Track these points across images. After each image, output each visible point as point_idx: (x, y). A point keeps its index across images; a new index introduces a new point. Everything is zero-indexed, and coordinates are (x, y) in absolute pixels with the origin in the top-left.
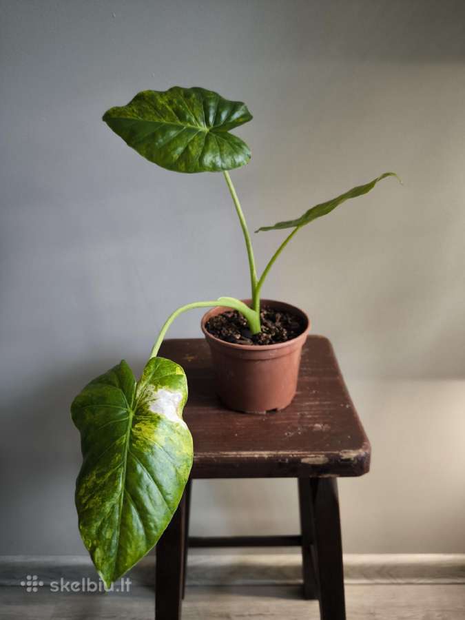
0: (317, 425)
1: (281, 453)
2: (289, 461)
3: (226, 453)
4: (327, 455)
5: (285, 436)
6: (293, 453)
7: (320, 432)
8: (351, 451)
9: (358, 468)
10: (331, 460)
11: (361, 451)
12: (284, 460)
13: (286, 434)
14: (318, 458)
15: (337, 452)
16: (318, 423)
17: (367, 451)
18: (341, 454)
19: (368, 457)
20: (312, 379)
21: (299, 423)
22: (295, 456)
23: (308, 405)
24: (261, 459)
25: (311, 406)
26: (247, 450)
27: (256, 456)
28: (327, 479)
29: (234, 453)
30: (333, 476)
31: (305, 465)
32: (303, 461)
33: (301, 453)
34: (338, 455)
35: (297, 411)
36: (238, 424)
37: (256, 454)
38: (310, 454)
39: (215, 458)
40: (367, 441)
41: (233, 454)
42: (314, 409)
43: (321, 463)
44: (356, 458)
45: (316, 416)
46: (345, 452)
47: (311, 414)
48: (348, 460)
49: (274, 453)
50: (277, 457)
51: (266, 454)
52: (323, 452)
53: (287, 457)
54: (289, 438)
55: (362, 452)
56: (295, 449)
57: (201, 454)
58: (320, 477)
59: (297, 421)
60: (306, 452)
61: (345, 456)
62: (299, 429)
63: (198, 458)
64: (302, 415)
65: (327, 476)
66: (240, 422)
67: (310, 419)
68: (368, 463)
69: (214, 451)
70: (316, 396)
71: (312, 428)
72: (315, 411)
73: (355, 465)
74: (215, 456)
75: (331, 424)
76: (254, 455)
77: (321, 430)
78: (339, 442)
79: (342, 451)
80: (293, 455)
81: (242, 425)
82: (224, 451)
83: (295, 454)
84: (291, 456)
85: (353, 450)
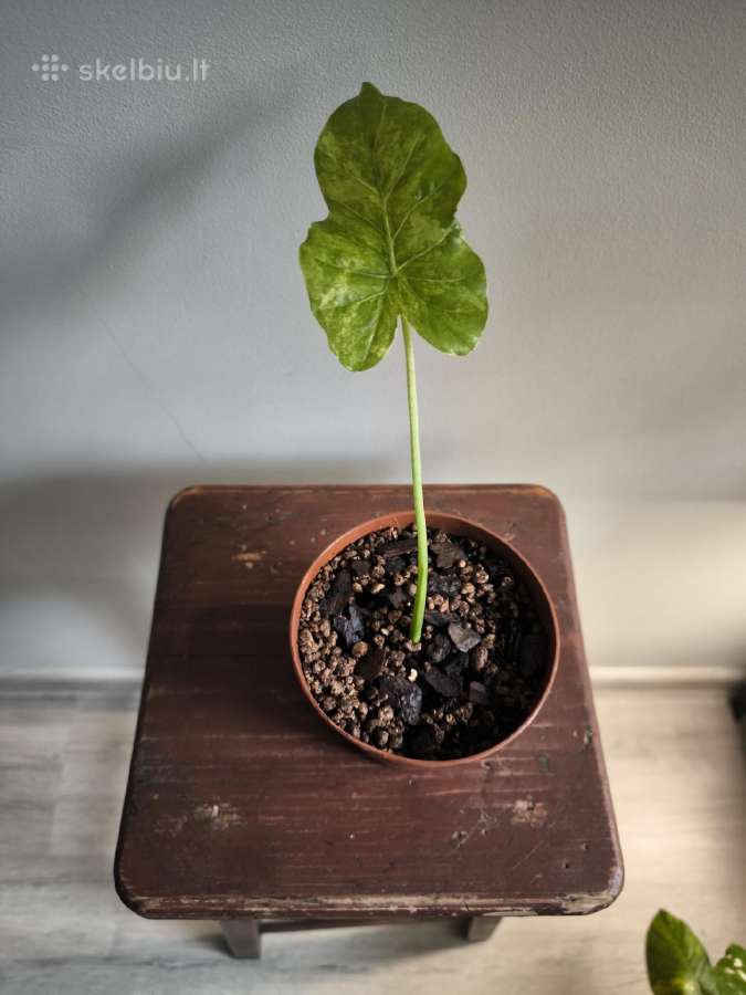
0: (519, 805)
1: (443, 900)
3: (331, 900)
4: (536, 908)
5: (453, 843)
6: (469, 902)
7: (527, 830)
8: (586, 896)
11: (604, 894)
13: (455, 835)
15: (556, 900)
16: (524, 797)
18: (564, 904)
21: (484, 794)
22: (470, 908)
26: (375, 892)
27: (392, 909)
29: (348, 901)
33: (484, 901)
34: (557, 907)
36: (354, 795)
37: (393, 903)
38: (502, 906)
41: (344, 903)
42: (517, 746)
45: (520, 773)
46: (573, 900)
47: (511, 765)
49: (429, 900)
50: (435, 911)
51: (412, 904)
52: (528, 900)
53: (454, 911)
54: (462, 847)
55: (606, 898)
57: (281, 902)
59: (479, 789)
60: (494, 901)
62: (483, 819)
64: (492, 768)
66: (358, 790)
67: (507, 781)
69: (308, 895)
71: (510, 813)
72: (517, 753)
74: (310, 907)
75: (551, 802)
76: (389, 904)
77: (528, 824)
78: (564, 866)
79: (568, 897)
80: (467, 906)
81: (363, 802)
82: (327, 892)
83: (472, 906)
84: (464, 909)
85: (590, 892)
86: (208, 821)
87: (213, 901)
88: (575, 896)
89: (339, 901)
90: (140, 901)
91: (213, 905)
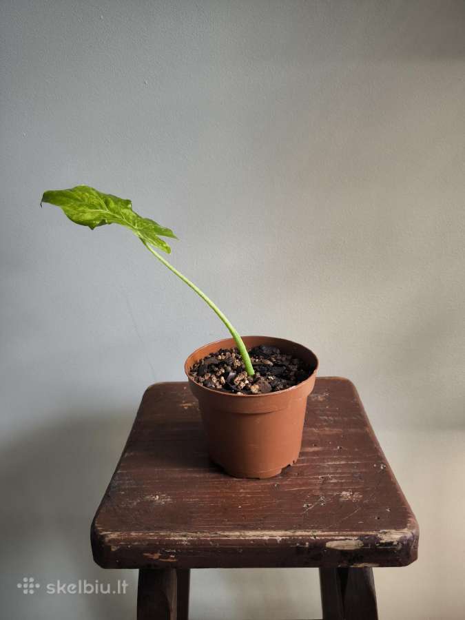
0: (344, 493)
1: (299, 533)
2: (310, 546)
3: (226, 533)
4: (361, 538)
5: (303, 509)
6: (315, 534)
7: (349, 503)
8: (394, 531)
9: (401, 555)
10: (366, 545)
11: (405, 530)
12: (305, 544)
13: (305, 506)
14: (347, 541)
15: (373, 533)
16: (347, 490)
17: (414, 531)
18: (379, 536)
19: (416, 538)
20: (336, 431)
21: (321, 489)
22: (317, 538)
23: (332, 466)
24: (272, 542)
25: (336, 467)
26: (255, 529)
27: (265, 538)
28: (361, 568)
29: (237, 533)
30: (368, 565)
31: (332, 550)
32: (328, 545)
33: (326, 533)
34: (375, 537)
35: (319, 474)
36: (242, 491)
37: (266, 535)
38: (338, 536)
39: (211, 540)
40: (413, 516)
41: (234, 535)
42: (340, 471)
43: (353, 548)
44: (400, 541)
45: (343, 481)
46: (385, 533)
47: (336, 478)
48: (391, 544)
49: (289, 533)
50: (294, 540)
51: (278, 535)
52: (354, 533)
53: (308, 540)
54: (309, 511)
55: (407, 533)
56: (318, 528)
58: (352, 566)
59: (318, 487)
60: (332, 533)
61: (385, 539)
62: (321, 499)
63: (189, 541)
64: (326, 479)
65: (361, 565)
66: (244, 489)
67: (335, 484)
68: (416, 548)
69: (211, 530)
70: (340, 452)
71: (339, 496)
72: (340, 473)
73: (400, 551)
74: (212, 537)
75: (363, 491)
76: (263, 536)
77: (350, 501)
78: (376, 518)
79: (381, 531)
80: (315, 537)
81: (246, 493)
82: (224, 530)
83: (318, 536)
84: (313, 538)
85: (395, 529)
86: (152, 501)
87: (151, 534)
88: (386, 531)
89: (231, 534)
90: (105, 535)
91: (151, 536)
